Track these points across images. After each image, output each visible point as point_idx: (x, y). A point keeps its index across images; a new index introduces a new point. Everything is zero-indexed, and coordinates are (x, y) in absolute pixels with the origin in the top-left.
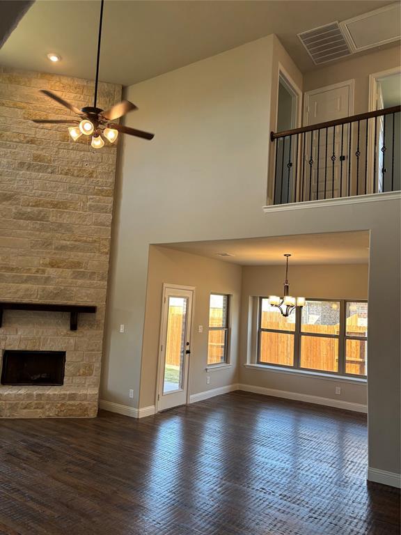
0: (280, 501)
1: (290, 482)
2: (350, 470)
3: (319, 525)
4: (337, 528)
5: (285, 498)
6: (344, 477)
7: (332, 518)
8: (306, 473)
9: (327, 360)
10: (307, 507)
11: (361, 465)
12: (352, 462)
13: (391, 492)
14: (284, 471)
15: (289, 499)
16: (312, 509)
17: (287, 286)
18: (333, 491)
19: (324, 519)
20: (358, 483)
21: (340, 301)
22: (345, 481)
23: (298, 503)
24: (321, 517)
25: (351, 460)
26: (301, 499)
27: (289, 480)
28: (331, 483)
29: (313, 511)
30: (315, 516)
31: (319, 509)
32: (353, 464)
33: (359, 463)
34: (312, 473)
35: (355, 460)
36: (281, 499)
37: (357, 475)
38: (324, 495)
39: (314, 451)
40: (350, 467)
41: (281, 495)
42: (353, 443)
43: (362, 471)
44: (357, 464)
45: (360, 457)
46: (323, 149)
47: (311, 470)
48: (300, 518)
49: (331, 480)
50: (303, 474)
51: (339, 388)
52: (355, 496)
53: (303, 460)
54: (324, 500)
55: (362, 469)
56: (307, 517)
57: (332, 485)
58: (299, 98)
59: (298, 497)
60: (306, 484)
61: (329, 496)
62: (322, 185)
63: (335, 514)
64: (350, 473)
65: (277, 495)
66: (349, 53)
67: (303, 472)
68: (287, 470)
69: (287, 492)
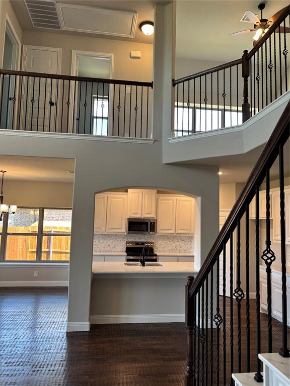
0: (7, 368)
1: (11, 351)
2: (53, 329)
3: (41, 375)
4: (55, 372)
5: (11, 364)
6: (50, 335)
7: (49, 366)
8: (22, 340)
9: (22, 252)
10: (30, 365)
11: (60, 323)
12: (54, 322)
13: (83, 335)
14: (4, 344)
15: (14, 364)
16: (33, 365)
17: (2, 197)
18: (45, 347)
19: (44, 369)
20: (61, 335)
21: (40, 208)
22: (52, 337)
23: (21, 364)
24: (41, 369)
25: (52, 321)
26: (23, 360)
27: (10, 349)
28: (43, 341)
29: (35, 367)
30: (37, 369)
31: (38, 363)
32: (54, 323)
33: (59, 322)
34: (26, 338)
35: (55, 321)
36: (7, 366)
37: (59, 330)
38: (39, 352)
39: (25, 322)
40: (53, 326)
41: (6, 363)
42: (51, 309)
43: (62, 327)
44: (57, 323)
45: (58, 318)
46: (43, 94)
47: (26, 337)
48: (25, 375)
49: (42, 339)
50: (20, 342)
51: (37, 272)
52: (61, 345)
53: (17, 331)
54: (40, 356)
55: (61, 325)
56: (31, 372)
57: (44, 343)
58: (18, 47)
59: (20, 360)
60: (24, 348)
61: (43, 351)
62: (35, 120)
63: (51, 363)
64: (54, 330)
65: (3, 364)
66: (60, 28)
67: (20, 340)
68: (6, 342)
69: (11, 359)
